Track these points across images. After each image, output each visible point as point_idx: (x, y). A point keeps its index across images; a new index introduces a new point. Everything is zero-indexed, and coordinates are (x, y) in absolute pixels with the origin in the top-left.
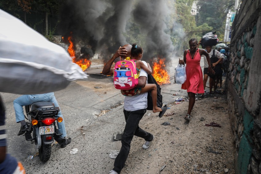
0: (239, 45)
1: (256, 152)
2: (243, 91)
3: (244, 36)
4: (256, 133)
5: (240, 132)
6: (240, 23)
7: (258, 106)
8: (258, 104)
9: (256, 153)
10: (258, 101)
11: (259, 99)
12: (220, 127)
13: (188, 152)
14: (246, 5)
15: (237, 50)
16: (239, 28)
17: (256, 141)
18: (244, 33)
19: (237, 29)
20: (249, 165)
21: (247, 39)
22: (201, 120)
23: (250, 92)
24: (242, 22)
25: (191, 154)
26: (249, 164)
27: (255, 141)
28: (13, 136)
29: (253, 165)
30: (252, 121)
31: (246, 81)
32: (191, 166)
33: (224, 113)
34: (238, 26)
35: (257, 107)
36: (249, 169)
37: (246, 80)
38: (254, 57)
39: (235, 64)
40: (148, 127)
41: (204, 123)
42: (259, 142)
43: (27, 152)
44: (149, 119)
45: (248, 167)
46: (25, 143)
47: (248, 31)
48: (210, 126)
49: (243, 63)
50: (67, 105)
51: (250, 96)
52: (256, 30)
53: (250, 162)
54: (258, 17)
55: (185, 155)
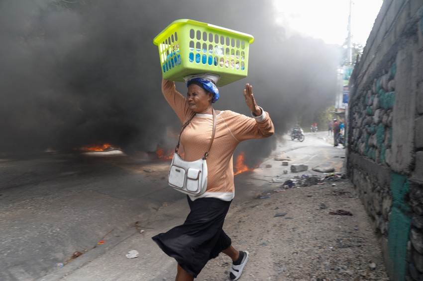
0: (369, 98)
1: (417, 219)
2: (384, 153)
3: (376, 83)
4: (414, 194)
5: (386, 209)
6: (366, 71)
7: (412, 158)
8: (412, 156)
9: (417, 221)
10: (411, 153)
11: (412, 149)
12: (351, 215)
13: (313, 248)
14: (373, 46)
15: (365, 106)
16: (365, 78)
17: (415, 203)
18: (375, 80)
19: (360, 82)
20: (409, 243)
21: (382, 85)
22: (322, 208)
23: (398, 147)
24: (370, 68)
25: (317, 250)
26: (407, 241)
27: (414, 205)
28: (24, 234)
29: (415, 240)
30: (405, 182)
31: (387, 138)
32: (320, 264)
33: (353, 199)
34: (362, 77)
35: (412, 160)
36: (409, 248)
37: (388, 136)
38: (398, 102)
39: (363, 126)
40: (243, 221)
41: (327, 211)
42: (420, 204)
43: (52, 258)
44: (240, 211)
45: (407, 246)
46: (46, 245)
47: (382, 75)
48: (336, 214)
49: (379, 117)
50: (105, 194)
51: (398, 152)
52: (396, 68)
53: (410, 237)
54: (397, 53)
55: (308, 251)
